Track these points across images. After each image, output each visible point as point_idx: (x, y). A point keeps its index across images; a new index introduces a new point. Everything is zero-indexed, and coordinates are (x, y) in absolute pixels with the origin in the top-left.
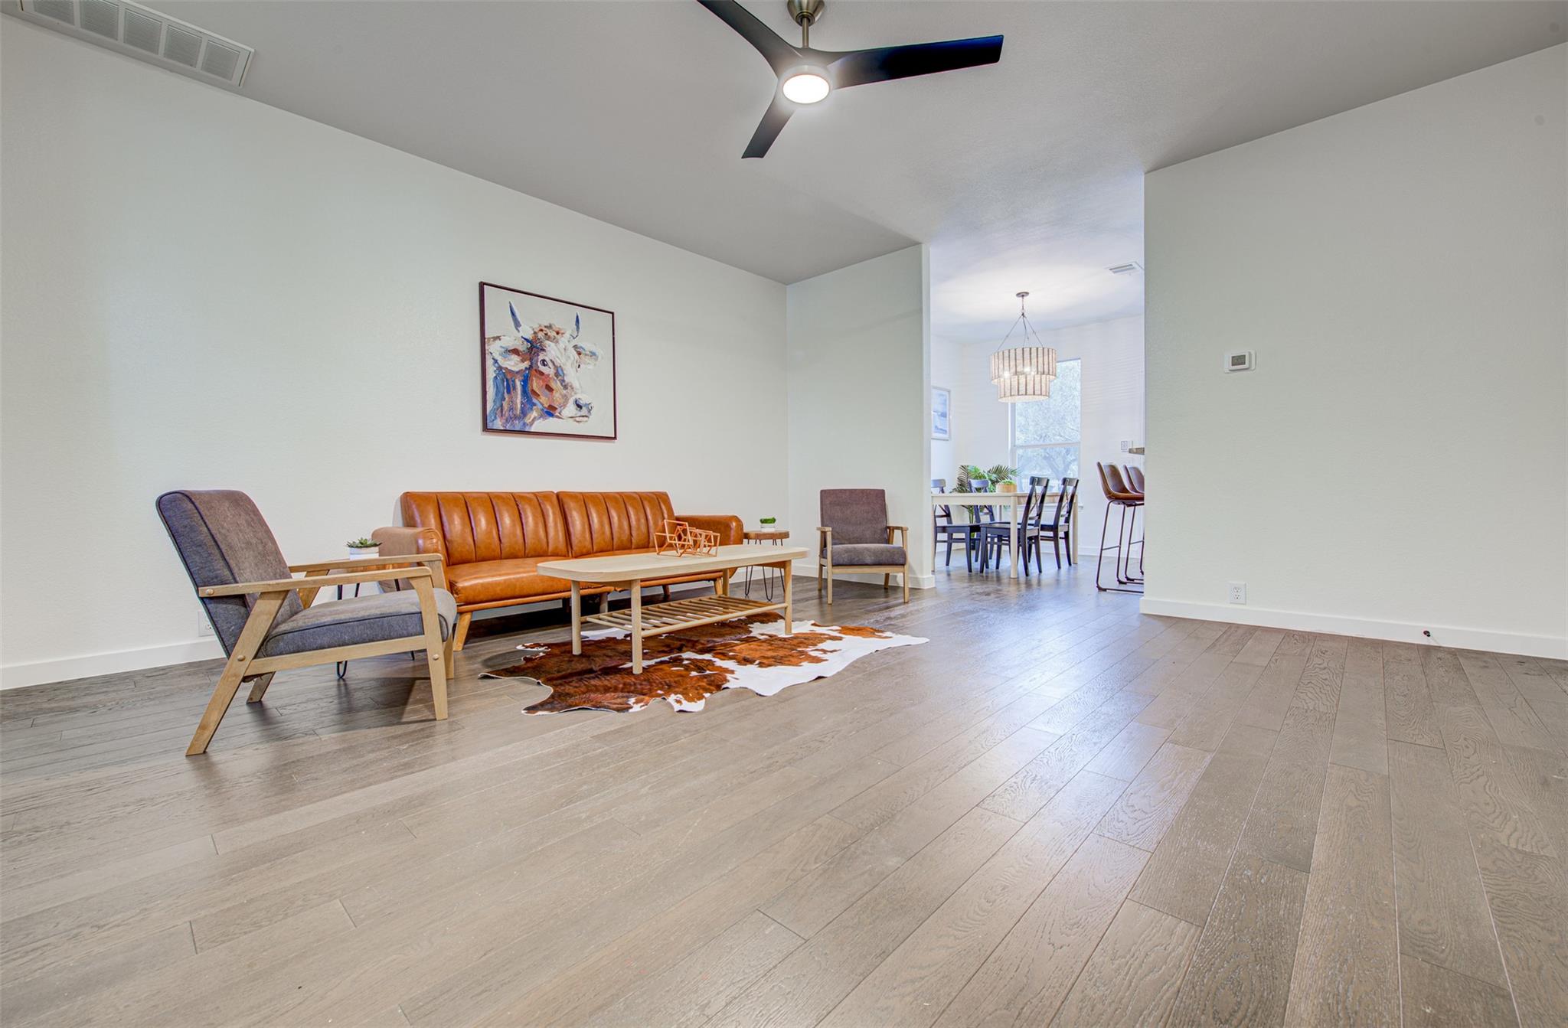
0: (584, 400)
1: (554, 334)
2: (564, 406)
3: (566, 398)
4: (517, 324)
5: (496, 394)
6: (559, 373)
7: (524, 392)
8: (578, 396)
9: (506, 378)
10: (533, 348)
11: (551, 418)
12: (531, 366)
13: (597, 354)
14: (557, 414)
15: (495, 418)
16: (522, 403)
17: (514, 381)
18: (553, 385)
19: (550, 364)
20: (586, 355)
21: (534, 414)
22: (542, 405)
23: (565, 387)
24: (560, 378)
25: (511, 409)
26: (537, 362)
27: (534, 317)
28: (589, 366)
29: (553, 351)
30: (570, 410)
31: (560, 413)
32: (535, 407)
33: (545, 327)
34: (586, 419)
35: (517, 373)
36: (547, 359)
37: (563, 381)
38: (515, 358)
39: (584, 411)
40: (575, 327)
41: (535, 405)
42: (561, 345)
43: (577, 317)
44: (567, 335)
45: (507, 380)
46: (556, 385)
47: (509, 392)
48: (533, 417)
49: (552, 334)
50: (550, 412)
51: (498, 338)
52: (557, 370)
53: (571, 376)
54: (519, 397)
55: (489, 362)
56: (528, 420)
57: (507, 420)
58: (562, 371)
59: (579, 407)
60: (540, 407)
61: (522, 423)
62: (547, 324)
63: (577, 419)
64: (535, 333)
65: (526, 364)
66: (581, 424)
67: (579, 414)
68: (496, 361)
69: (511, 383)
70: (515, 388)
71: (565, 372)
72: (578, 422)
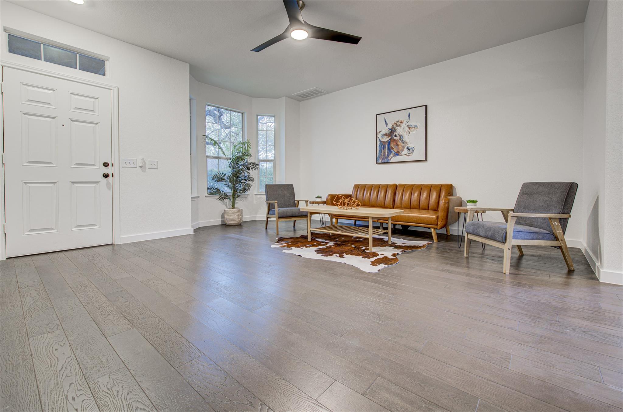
0: (411, 146)
1: (400, 123)
2: (403, 150)
3: (403, 147)
4: (387, 124)
5: (380, 151)
6: (401, 138)
7: (388, 148)
8: (408, 146)
9: (383, 144)
10: (392, 131)
11: (397, 156)
12: (391, 138)
13: (417, 126)
14: (400, 154)
15: (379, 159)
16: (388, 152)
17: (385, 145)
18: (399, 143)
19: (398, 136)
20: (412, 128)
21: (392, 155)
22: (394, 151)
23: (403, 143)
24: (401, 140)
25: (384, 155)
26: (393, 136)
27: (392, 119)
28: (414, 132)
29: (399, 130)
30: (405, 151)
31: (401, 154)
32: (392, 153)
33: (396, 122)
34: (412, 154)
35: (386, 142)
36: (397, 134)
37: (403, 141)
38: (386, 137)
39: (411, 151)
40: (408, 118)
41: (392, 152)
42: (402, 127)
43: (409, 113)
44: (405, 122)
45: (383, 145)
46: (400, 143)
47: (383, 149)
48: (391, 156)
49: (399, 124)
50: (397, 154)
51: (381, 131)
52: (400, 137)
53: (406, 138)
54: (387, 150)
55: (378, 140)
56: (389, 158)
57: (382, 159)
58: (402, 137)
59: (409, 149)
60: (394, 152)
61: (387, 159)
62: (397, 121)
63: (408, 155)
64: (393, 126)
65: (389, 138)
66: (410, 156)
67: (409, 152)
68: (380, 140)
69: (384, 146)
70: (385, 147)
71: (403, 137)
72: (408, 156)
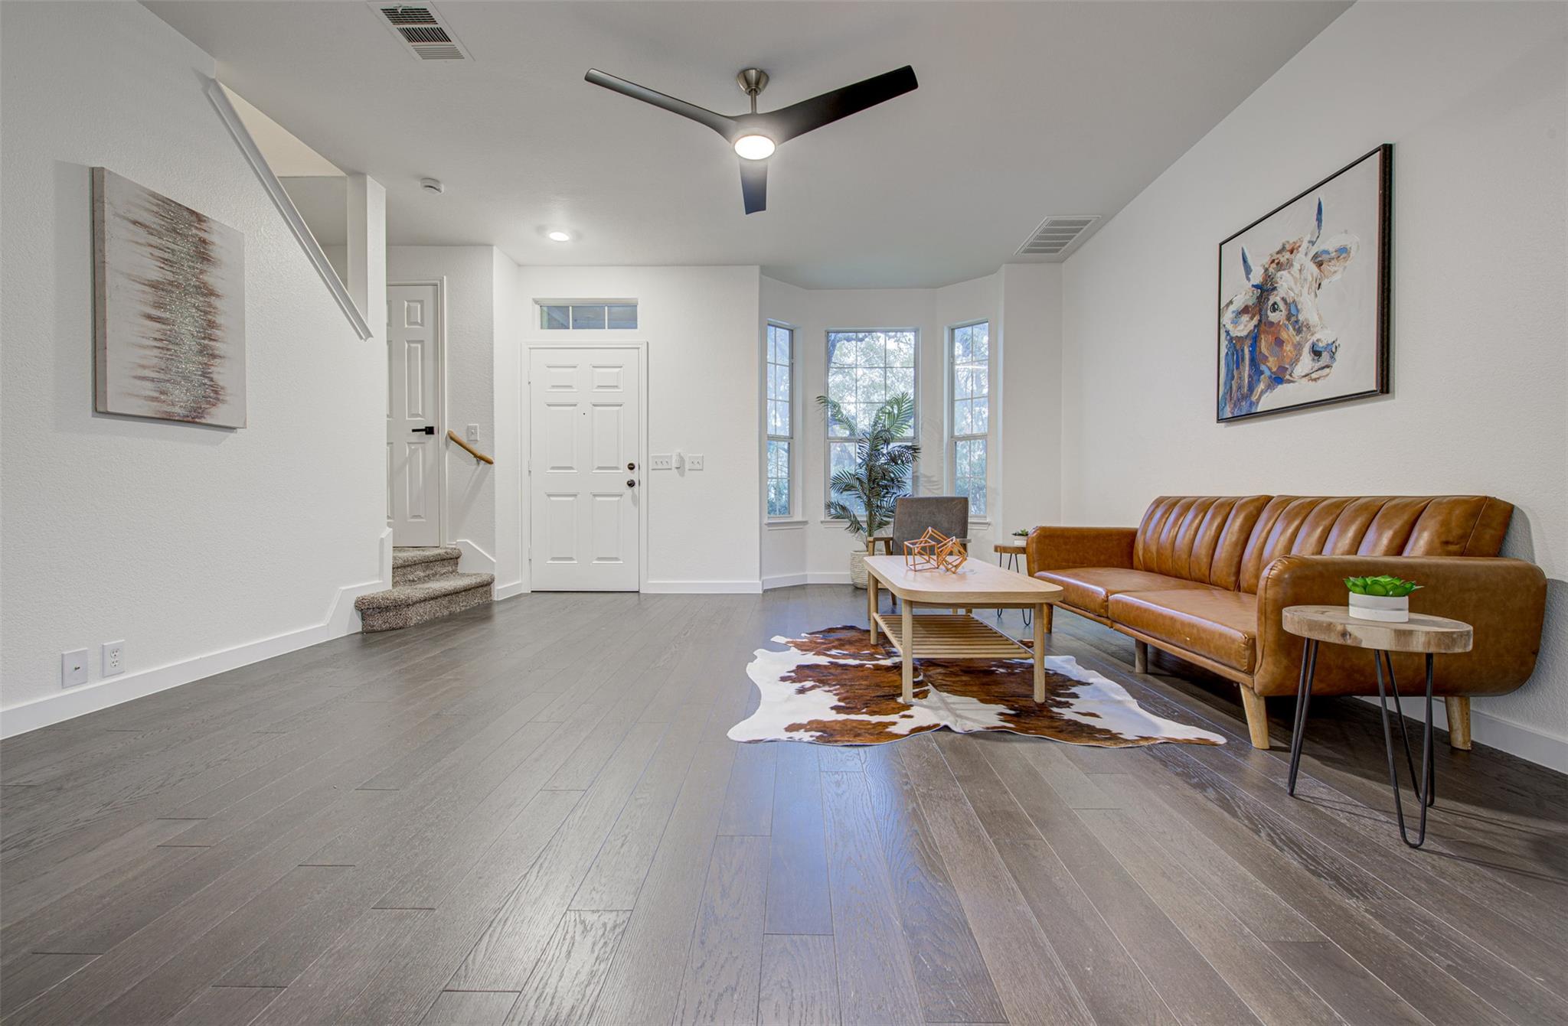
0: (1323, 337)
1: (1287, 255)
2: (1297, 360)
3: (1298, 347)
4: (1248, 270)
5: (1227, 375)
6: (1292, 310)
7: (1252, 360)
8: (1314, 338)
9: (1235, 344)
10: (1265, 289)
11: (1280, 386)
12: (1260, 321)
13: (1348, 247)
14: (1288, 377)
15: (1225, 404)
16: (1250, 376)
17: (1243, 351)
18: (1284, 335)
19: (1282, 305)
20: (1330, 260)
21: (1262, 386)
22: (1270, 369)
23: (1299, 331)
24: (1293, 319)
25: (1240, 388)
26: (1267, 311)
27: (1261, 248)
28: (1337, 276)
29: (1286, 284)
30: (1306, 363)
31: (1291, 375)
32: (1262, 376)
33: (1278, 253)
34: (1327, 370)
35: (1247, 336)
36: (1278, 299)
37: (1297, 322)
38: (1245, 318)
39: (1325, 358)
40: (1316, 223)
41: (1262, 373)
42: (1297, 266)
43: (1320, 204)
44: (1305, 245)
45: (1237, 351)
46: (1288, 334)
47: (1238, 368)
48: (1260, 390)
49: (1284, 258)
50: (1278, 379)
51: (1231, 302)
52: (1290, 310)
53: (1309, 313)
54: (1247, 368)
55: (1223, 335)
56: (1254, 398)
57: (1235, 405)
58: (1296, 306)
59: (1317, 353)
60: (1267, 373)
61: (1248, 402)
62: (1279, 247)
63: (1314, 376)
64: (1266, 270)
65: (1257, 318)
66: (1319, 382)
67: (1318, 365)
68: (1228, 332)
69: (1240, 354)
70: (1243, 359)
71: (1299, 307)
72: (1315, 380)
